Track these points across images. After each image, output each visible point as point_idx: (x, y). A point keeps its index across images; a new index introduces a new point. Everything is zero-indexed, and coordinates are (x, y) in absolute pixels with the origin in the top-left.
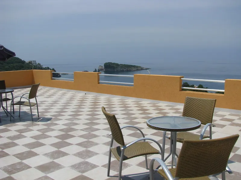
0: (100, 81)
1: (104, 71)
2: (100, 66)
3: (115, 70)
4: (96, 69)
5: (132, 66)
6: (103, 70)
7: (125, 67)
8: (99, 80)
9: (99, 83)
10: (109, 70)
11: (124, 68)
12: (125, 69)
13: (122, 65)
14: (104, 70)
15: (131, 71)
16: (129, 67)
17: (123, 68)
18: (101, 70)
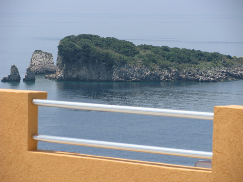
0: (39, 137)
1: (59, 80)
2: (38, 52)
3: (116, 77)
4: (15, 70)
5: (201, 56)
6: (54, 72)
7: (168, 62)
8: (33, 132)
9: (34, 146)
10: (83, 72)
11: (162, 67)
12: (166, 72)
13: (148, 52)
14: (60, 75)
15: (197, 81)
16: (189, 61)
17: (157, 67)
18: (45, 73)
